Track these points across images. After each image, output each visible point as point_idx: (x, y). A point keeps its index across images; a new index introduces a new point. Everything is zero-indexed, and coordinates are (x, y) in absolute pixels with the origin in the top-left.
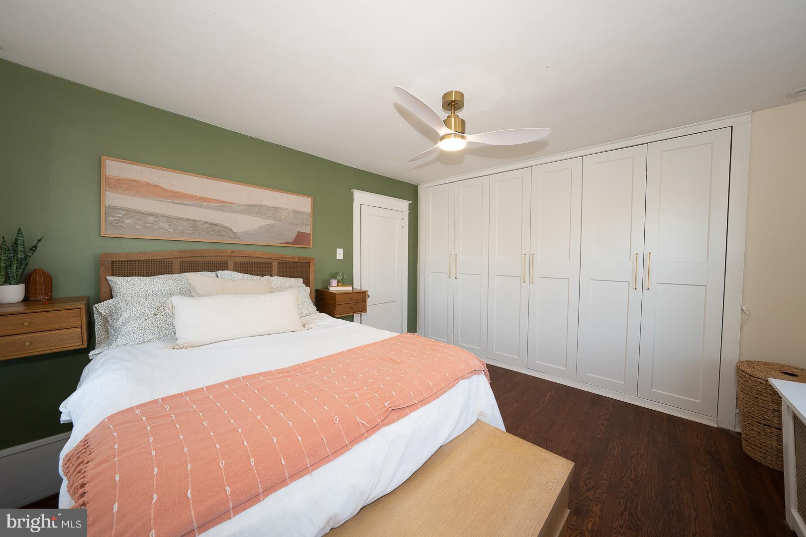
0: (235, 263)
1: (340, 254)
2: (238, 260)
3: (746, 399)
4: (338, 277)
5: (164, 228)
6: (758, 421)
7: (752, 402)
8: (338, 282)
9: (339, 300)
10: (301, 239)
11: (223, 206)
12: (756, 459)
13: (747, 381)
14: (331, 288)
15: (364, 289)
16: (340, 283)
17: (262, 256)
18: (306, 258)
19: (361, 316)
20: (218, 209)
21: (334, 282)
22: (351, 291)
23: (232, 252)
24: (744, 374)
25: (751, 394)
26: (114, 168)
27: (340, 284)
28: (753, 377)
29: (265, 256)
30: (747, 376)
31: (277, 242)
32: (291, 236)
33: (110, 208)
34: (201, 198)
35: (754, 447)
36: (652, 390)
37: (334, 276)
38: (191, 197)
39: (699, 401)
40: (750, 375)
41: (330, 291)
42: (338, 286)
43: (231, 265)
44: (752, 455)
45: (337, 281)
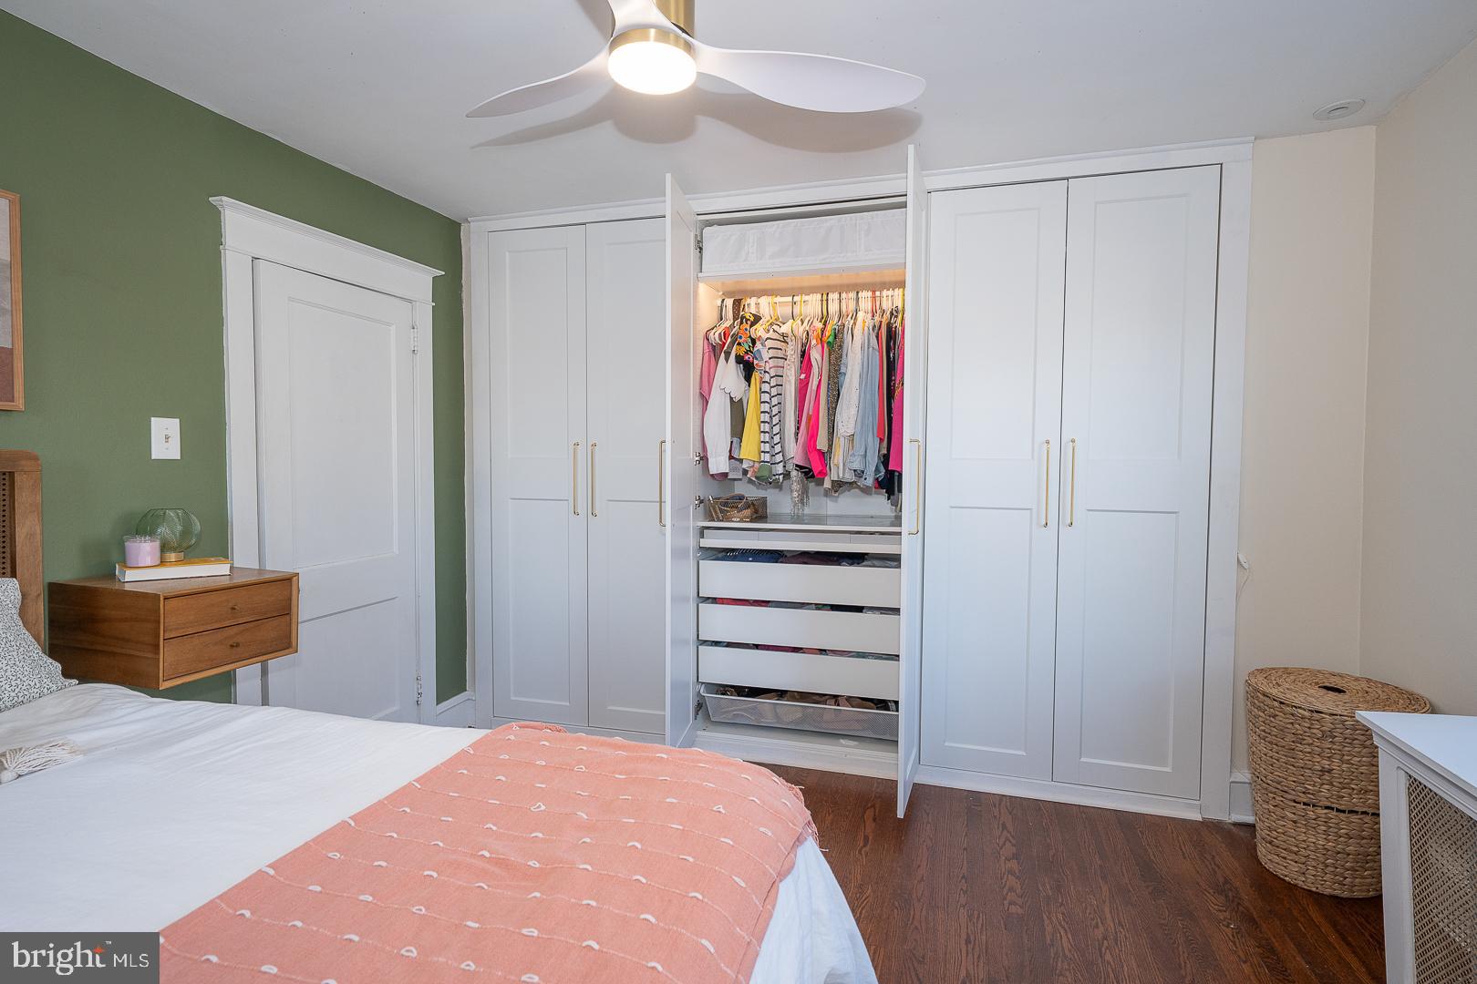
1: (165, 439)
3: (1270, 753)
4: (162, 530)
6: (1293, 798)
7: (1284, 759)
8: (165, 548)
9: (171, 619)
12: (1287, 879)
13: (1275, 716)
14: (130, 575)
15: (277, 565)
16: (174, 549)
19: (264, 672)
21: (145, 550)
22: (226, 582)
24: (1268, 701)
25: (1283, 743)
27: (172, 556)
28: (1288, 705)
30: (1276, 704)
35: (1284, 854)
36: (1082, 759)
37: (143, 526)
39: (1168, 770)
40: (1281, 703)
41: (128, 587)
42: (163, 563)
44: (1280, 872)
45: (157, 544)
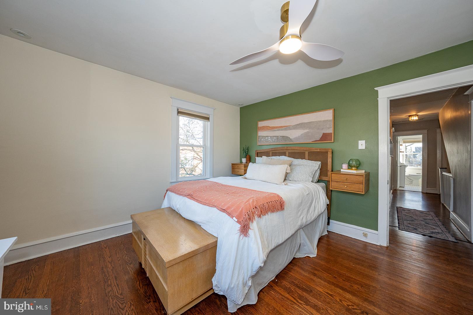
0: (289, 153)
1: (362, 145)
2: (290, 151)
5: (270, 141)
9: (333, 178)
10: (325, 137)
11: (287, 128)
14: (342, 170)
16: (354, 167)
17: (299, 149)
18: (325, 149)
20: (286, 129)
21: (344, 166)
23: (287, 148)
26: (261, 124)
29: (301, 149)
31: (310, 141)
32: (318, 136)
33: (260, 136)
34: (279, 127)
38: (277, 127)
43: (287, 154)
